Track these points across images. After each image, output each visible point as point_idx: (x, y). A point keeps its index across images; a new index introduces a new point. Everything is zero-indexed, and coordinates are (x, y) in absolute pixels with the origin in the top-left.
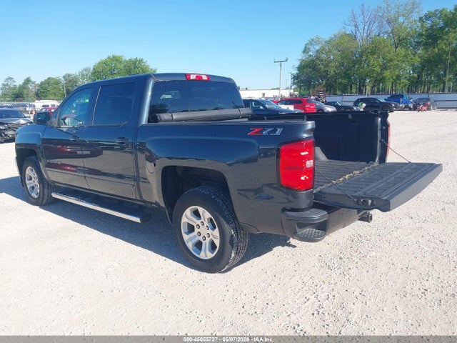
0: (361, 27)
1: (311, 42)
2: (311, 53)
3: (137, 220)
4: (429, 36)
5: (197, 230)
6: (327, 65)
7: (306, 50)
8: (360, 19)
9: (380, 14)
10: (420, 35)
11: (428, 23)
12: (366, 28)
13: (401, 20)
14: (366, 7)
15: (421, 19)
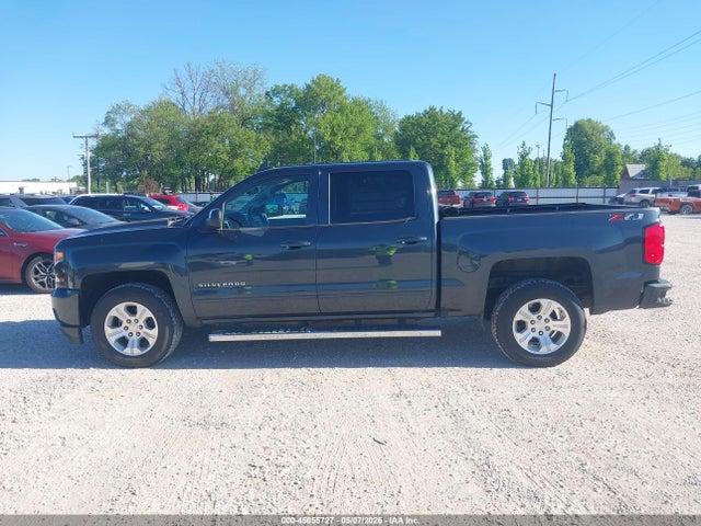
0: (190, 95)
1: (117, 109)
2: (118, 127)
3: (438, 333)
4: (280, 118)
5: (530, 326)
6: (148, 147)
7: (108, 121)
8: (188, 84)
9: (214, 81)
10: (269, 115)
11: (277, 101)
12: (197, 97)
13: (242, 92)
14: (193, 67)
15: (267, 94)
